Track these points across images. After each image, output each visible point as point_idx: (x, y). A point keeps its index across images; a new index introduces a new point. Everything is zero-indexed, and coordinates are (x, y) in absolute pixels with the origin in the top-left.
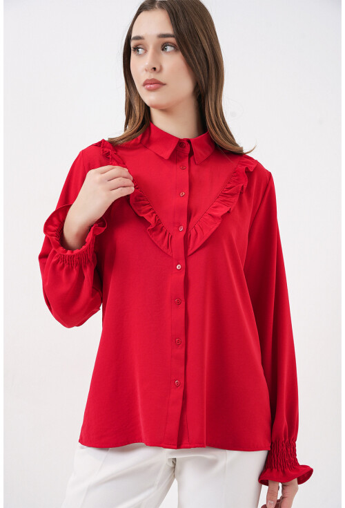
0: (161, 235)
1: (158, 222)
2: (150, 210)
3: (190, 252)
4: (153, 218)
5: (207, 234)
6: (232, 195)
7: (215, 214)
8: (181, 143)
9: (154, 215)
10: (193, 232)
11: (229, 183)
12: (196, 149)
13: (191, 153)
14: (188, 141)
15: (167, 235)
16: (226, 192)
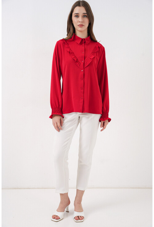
0: (78, 63)
1: (77, 60)
2: (75, 57)
3: (85, 67)
5: (89, 63)
7: (91, 58)
8: (82, 39)
10: (86, 62)
11: (94, 50)
12: (86, 41)
13: (85, 42)
14: (84, 39)
16: (94, 52)
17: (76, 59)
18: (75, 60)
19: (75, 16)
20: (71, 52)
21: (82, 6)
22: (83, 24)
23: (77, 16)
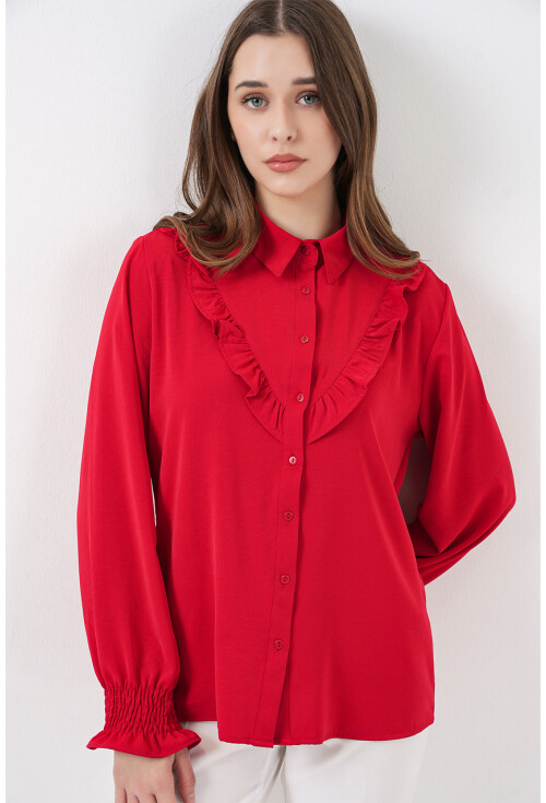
0: (269, 404)
1: (263, 385)
2: (251, 362)
3: (311, 438)
4: (256, 377)
5: (344, 413)
6: (381, 338)
7: (357, 378)
8: (303, 246)
9: (258, 371)
10: (319, 406)
11: (376, 316)
12: (327, 257)
13: (321, 263)
14: (316, 243)
15: (277, 406)
16: (372, 334)
17: (253, 383)
18: (248, 388)
19: (245, 100)
20: (225, 326)
21: (290, 28)
22: (299, 151)
23: (257, 97)
